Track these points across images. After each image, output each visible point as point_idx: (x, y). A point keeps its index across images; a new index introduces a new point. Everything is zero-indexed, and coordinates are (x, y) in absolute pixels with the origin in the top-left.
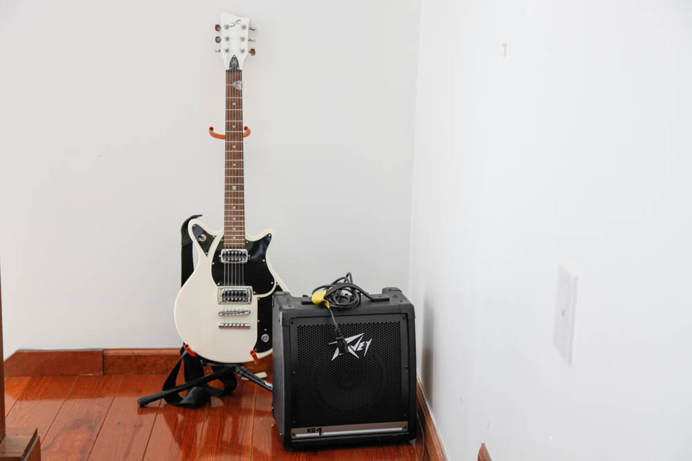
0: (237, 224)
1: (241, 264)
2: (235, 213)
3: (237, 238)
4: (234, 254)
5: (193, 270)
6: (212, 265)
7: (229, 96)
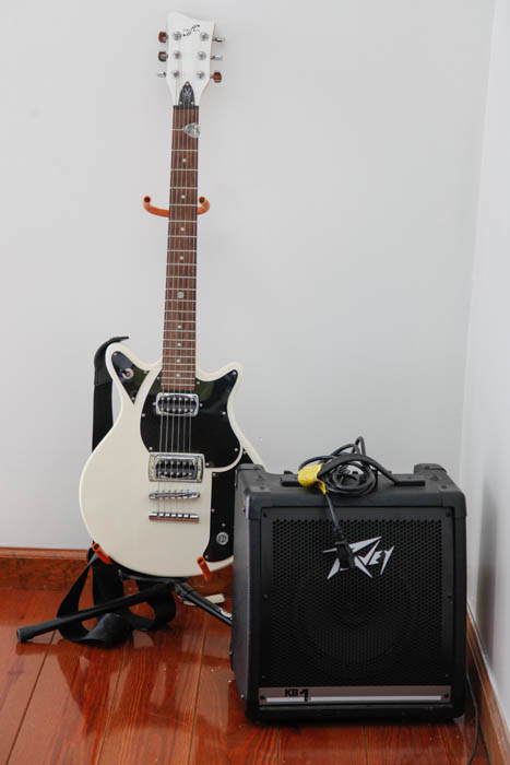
0: (183, 352)
1: (188, 418)
2: (181, 336)
3: (182, 375)
4: (177, 402)
5: (111, 425)
6: (142, 418)
7: (176, 148)
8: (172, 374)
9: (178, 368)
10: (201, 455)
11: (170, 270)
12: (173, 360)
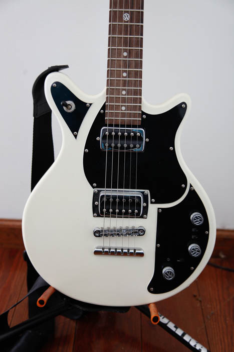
0: (129, 83)
1: (134, 153)
2: (126, 64)
3: (128, 108)
4: (123, 136)
5: (52, 161)
6: (85, 153)
8: (118, 108)
9: (124, 100)
10: (147, 192)
12: (118, 92)
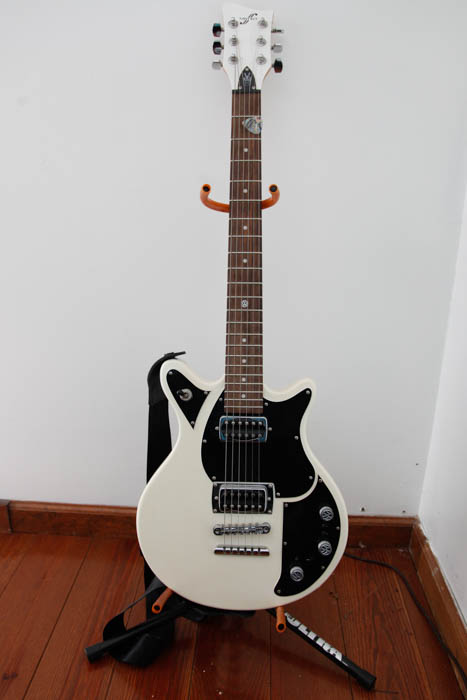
0: (249, 370)
1: (256, 444)
2: (245, 351)
3: (248, 396)
4: (243, 426)
5: (169, 449)
6: (203, 443)
7: (236, 137)
8: (237, 396)
9: (244, 388)
10: (271, 485)
11: (232, 276)
12: (238, 379)
